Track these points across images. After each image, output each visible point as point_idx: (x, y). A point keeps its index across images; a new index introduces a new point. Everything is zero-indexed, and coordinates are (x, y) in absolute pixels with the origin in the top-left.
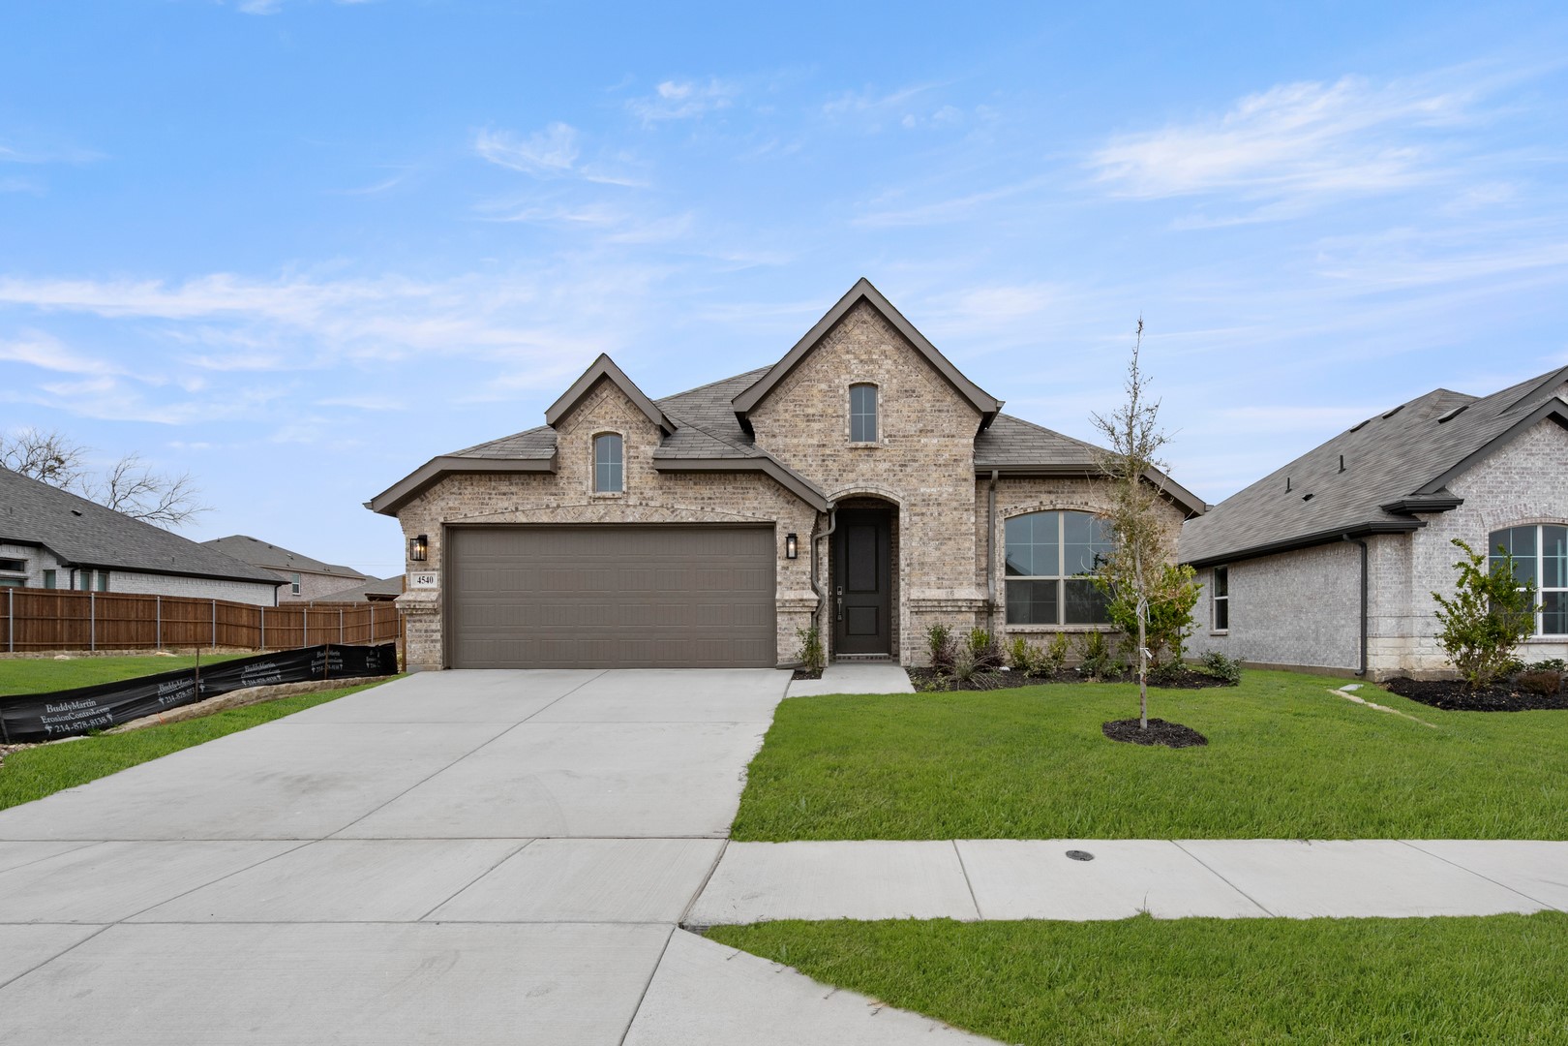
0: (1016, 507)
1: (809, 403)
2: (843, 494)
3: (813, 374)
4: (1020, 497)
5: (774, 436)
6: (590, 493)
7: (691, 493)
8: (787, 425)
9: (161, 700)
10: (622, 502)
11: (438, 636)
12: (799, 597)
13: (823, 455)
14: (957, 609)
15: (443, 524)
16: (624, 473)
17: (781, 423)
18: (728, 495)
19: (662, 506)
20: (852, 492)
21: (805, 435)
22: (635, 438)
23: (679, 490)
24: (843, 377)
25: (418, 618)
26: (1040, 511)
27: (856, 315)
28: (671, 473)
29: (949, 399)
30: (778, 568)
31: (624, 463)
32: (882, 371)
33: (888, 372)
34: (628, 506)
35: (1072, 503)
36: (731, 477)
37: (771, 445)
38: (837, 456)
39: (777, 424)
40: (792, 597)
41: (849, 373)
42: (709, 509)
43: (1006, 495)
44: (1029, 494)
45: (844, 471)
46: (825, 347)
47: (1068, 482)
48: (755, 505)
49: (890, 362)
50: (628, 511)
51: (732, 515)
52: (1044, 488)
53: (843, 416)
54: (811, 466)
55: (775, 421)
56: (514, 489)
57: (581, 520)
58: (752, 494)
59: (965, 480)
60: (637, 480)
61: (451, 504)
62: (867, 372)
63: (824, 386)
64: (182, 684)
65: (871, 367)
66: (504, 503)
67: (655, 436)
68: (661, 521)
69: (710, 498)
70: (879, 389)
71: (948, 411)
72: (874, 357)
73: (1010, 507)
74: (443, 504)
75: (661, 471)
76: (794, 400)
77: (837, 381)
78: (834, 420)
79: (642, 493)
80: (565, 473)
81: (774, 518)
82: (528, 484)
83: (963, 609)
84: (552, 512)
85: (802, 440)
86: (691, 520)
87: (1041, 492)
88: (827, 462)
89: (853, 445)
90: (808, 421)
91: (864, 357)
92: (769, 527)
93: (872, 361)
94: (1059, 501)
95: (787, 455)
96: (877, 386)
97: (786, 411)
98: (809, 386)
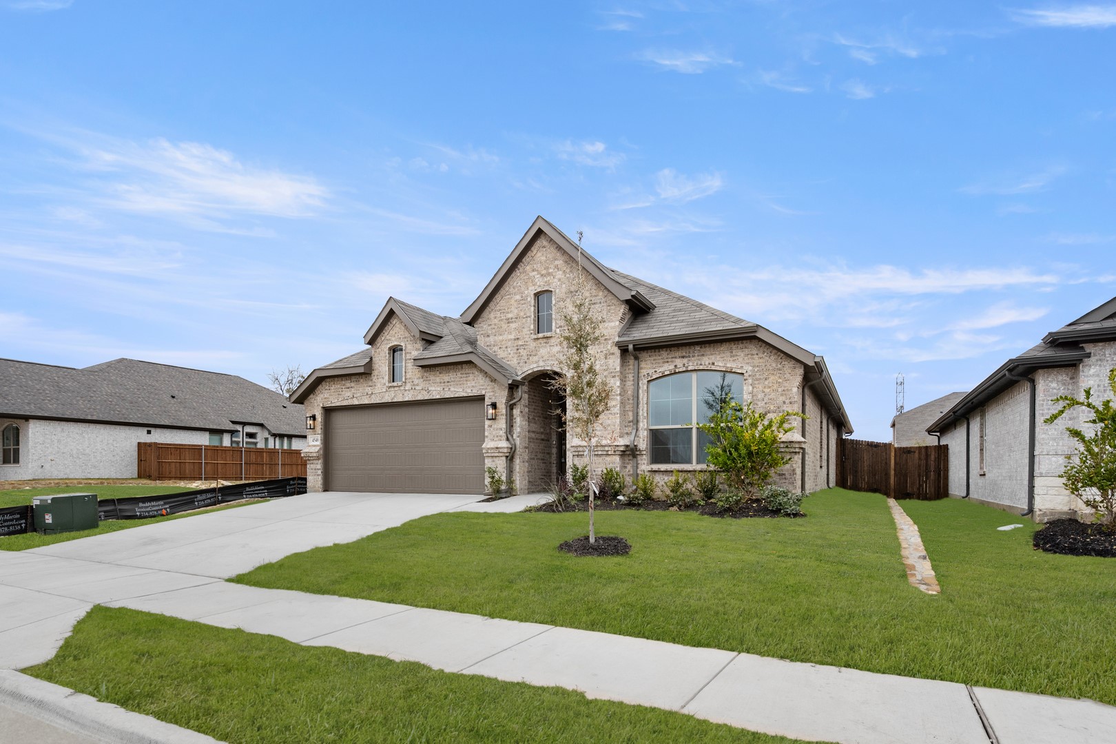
0: (656, 371)
1: (509, 310)
2: (529, 372)
3: (512, 289)
4: (659, 363)
5: (488, 336)
6: (387, 384)
7: (438, 380)
8: (496, 327)
9: (196, 503)
10: (402, 388)
11: (319, 472)
12: (496, 446)
13: (517, 346)
14: (605, 453)
15: (323, 408)
16: (404, 370)
17: (493, 326)
18: (458, 379)
19: (422, 389)
20: (535, 370)
21: (506, 333)
22: (409, 347)
23: (432, 378)
24: (530, 289)
25: (312, 462)
26: (675, 373)
27: (538, 243)
28: (429, 368)
29: (601, 293)
30: (486, 426)
31: (404, 364)
32: (556, 280)
33: (559, 280)
34: (406, 390)
35: (701, 365)
36: (460, 367)
37: (486, 343)
38: (526, 345)
39: (490, 327)
40: (492, 446)
41: (534, 285)
42: (447, 389)
43: (649, 362)
44: (666, 360)
45: (530, 355)
46: (519, 269)
47: (698, 348)
48: (473, 384)
49: (561, 272)
50: (406, 394)
51: (460, 392)
52: (678, 354)
53: (530, 317)
54: (510, 354)
55: (489, 325)
56: (352, 384)
57: (383, 401)
58: (471, 377)
59: (613, 354)
60: (410, 373)
61: (326, 396)
62: (546, 282)
63: (518, 297)
64: (209, 495)
65: (549, 278)
66: (348, 394)
67: (419, 345)
68: (422, 399)
69: (448, 382)
70: (553, 293)
71: (600, 303)
72: (551, 271)
73: (652, 371)
74: (322, 396)
75: (422, 367)
76: (500, 310)
77: (526, 292)
78: (524, 320)
79: (413, 382)
80: (375, 373)
81: (483, 393)
82: (359, 381)
83: (610, 453)
84: (370, 397)
85: (505, 337)
86: (438, 397)
87: (676, 357)
88: (519, 351)
89: (535, 337)
90: (508, 323)
91: (544, 272)
92: (481, 399)
93: (549, 274)
94: (691, 364)
95: (496, 348)
96: (551, 291)
97: (495, 318)
98: (509, 298)
